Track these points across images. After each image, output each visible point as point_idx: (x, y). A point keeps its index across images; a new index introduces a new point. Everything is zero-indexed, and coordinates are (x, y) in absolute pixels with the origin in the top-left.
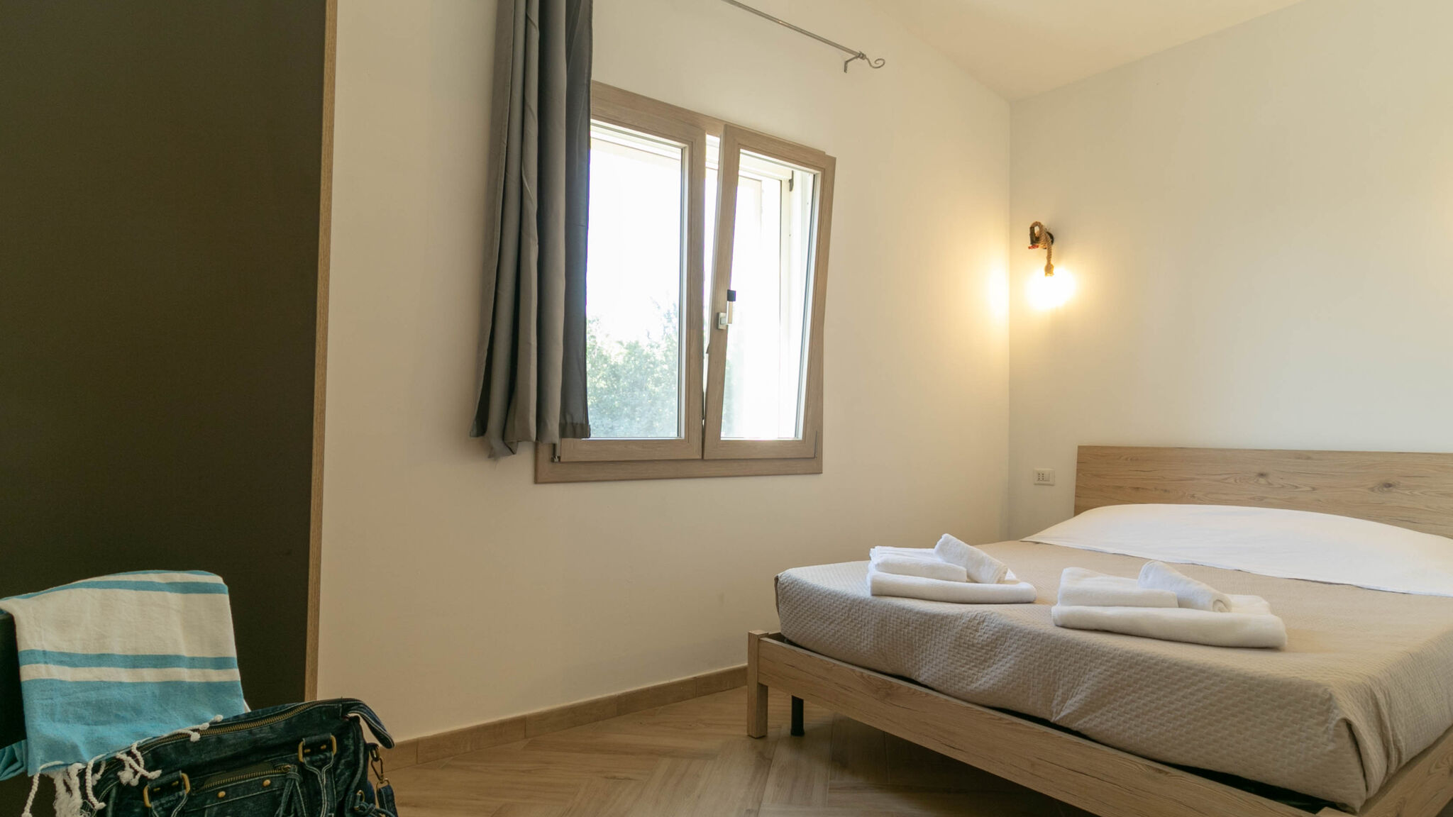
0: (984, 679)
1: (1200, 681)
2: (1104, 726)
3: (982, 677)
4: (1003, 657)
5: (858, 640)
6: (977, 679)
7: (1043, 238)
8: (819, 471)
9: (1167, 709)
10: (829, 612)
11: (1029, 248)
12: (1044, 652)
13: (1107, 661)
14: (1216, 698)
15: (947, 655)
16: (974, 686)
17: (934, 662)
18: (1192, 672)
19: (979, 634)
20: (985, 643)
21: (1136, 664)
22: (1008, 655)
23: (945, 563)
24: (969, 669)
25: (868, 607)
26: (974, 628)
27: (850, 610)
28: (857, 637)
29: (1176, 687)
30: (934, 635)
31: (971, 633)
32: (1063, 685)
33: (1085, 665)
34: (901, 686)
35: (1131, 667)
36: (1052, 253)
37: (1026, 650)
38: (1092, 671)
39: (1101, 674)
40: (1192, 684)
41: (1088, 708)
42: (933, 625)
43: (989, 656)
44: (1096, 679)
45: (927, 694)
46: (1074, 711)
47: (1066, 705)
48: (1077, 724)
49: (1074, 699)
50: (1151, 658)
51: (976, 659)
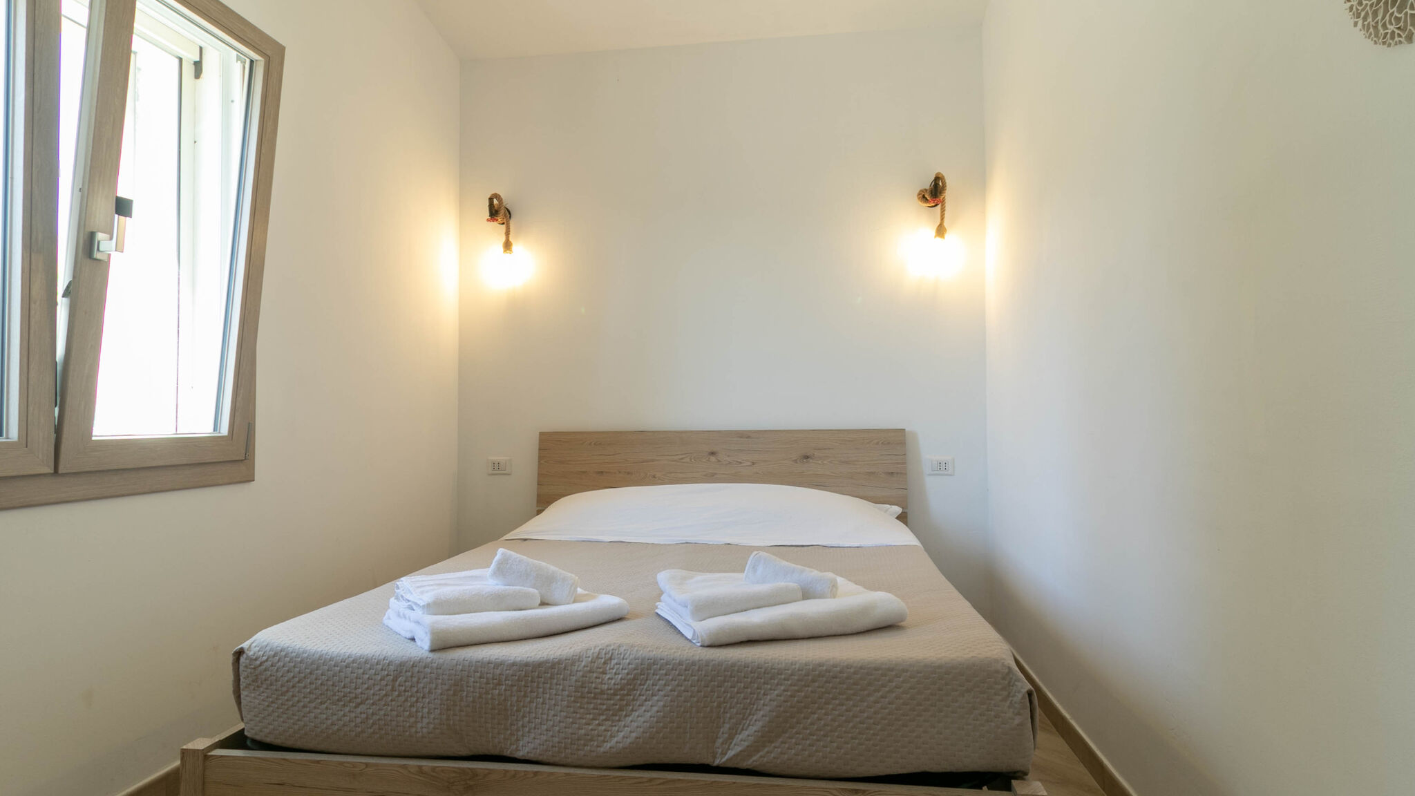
0: (621, 734)
1: (890, 681)
2: (786, 756)
3: (618, 731)
4: (646, 700)
5: (412, 720)
6: (611, 736)
7: (502, 212)
8: (249, 478)
9: (858, 719)
10: (356, 689)
11: (488, 220)
12: (703, 683)
13: (785, 679)
14: (908, 696)
15: (564, 714)
16: (608, 745)
17: (544, 727)
18: (880, 672)
19: (608, 676)
20: (619, 687)
21: (819, 675)
22: (653, 695)
23: (503, 587)
24: (599, 725)
25: (428, 670)
26: (601, 670)
27: (395, 680)
28: (410, 716)
29: (866, 692)
30: (541, 690)
31: (596, 678)
32: (730, 718)
33: (758, 688)
34: (490, 771)
35: (813, 681)
36: (511, 230)
37: (678, 685)
38: (767, 695)
39: (780, 696)
40: (883, 686)
41: (765, 738)
42: (538, 677)
43: (625, 702)
44: (775, 703)
45: (536, 773)
46: (748, 746)
47: (734, 742)
48: (751, 761)
49: (746, 733)
50: (835, 666)
51: (607, 710)
